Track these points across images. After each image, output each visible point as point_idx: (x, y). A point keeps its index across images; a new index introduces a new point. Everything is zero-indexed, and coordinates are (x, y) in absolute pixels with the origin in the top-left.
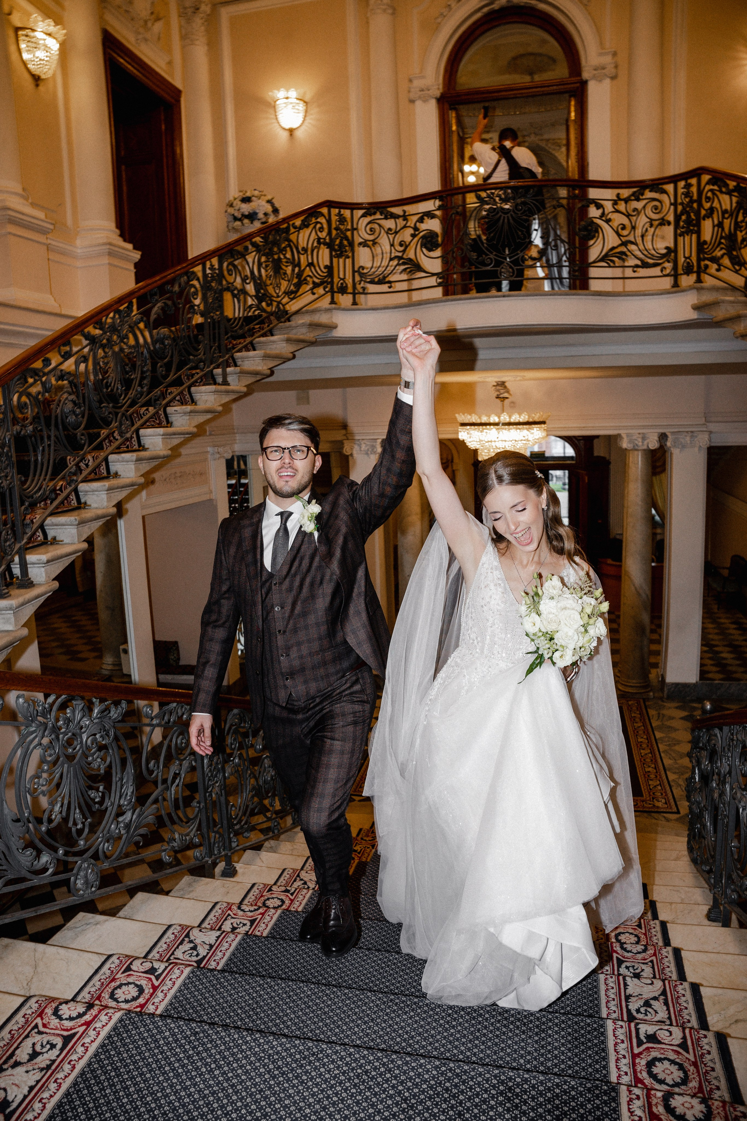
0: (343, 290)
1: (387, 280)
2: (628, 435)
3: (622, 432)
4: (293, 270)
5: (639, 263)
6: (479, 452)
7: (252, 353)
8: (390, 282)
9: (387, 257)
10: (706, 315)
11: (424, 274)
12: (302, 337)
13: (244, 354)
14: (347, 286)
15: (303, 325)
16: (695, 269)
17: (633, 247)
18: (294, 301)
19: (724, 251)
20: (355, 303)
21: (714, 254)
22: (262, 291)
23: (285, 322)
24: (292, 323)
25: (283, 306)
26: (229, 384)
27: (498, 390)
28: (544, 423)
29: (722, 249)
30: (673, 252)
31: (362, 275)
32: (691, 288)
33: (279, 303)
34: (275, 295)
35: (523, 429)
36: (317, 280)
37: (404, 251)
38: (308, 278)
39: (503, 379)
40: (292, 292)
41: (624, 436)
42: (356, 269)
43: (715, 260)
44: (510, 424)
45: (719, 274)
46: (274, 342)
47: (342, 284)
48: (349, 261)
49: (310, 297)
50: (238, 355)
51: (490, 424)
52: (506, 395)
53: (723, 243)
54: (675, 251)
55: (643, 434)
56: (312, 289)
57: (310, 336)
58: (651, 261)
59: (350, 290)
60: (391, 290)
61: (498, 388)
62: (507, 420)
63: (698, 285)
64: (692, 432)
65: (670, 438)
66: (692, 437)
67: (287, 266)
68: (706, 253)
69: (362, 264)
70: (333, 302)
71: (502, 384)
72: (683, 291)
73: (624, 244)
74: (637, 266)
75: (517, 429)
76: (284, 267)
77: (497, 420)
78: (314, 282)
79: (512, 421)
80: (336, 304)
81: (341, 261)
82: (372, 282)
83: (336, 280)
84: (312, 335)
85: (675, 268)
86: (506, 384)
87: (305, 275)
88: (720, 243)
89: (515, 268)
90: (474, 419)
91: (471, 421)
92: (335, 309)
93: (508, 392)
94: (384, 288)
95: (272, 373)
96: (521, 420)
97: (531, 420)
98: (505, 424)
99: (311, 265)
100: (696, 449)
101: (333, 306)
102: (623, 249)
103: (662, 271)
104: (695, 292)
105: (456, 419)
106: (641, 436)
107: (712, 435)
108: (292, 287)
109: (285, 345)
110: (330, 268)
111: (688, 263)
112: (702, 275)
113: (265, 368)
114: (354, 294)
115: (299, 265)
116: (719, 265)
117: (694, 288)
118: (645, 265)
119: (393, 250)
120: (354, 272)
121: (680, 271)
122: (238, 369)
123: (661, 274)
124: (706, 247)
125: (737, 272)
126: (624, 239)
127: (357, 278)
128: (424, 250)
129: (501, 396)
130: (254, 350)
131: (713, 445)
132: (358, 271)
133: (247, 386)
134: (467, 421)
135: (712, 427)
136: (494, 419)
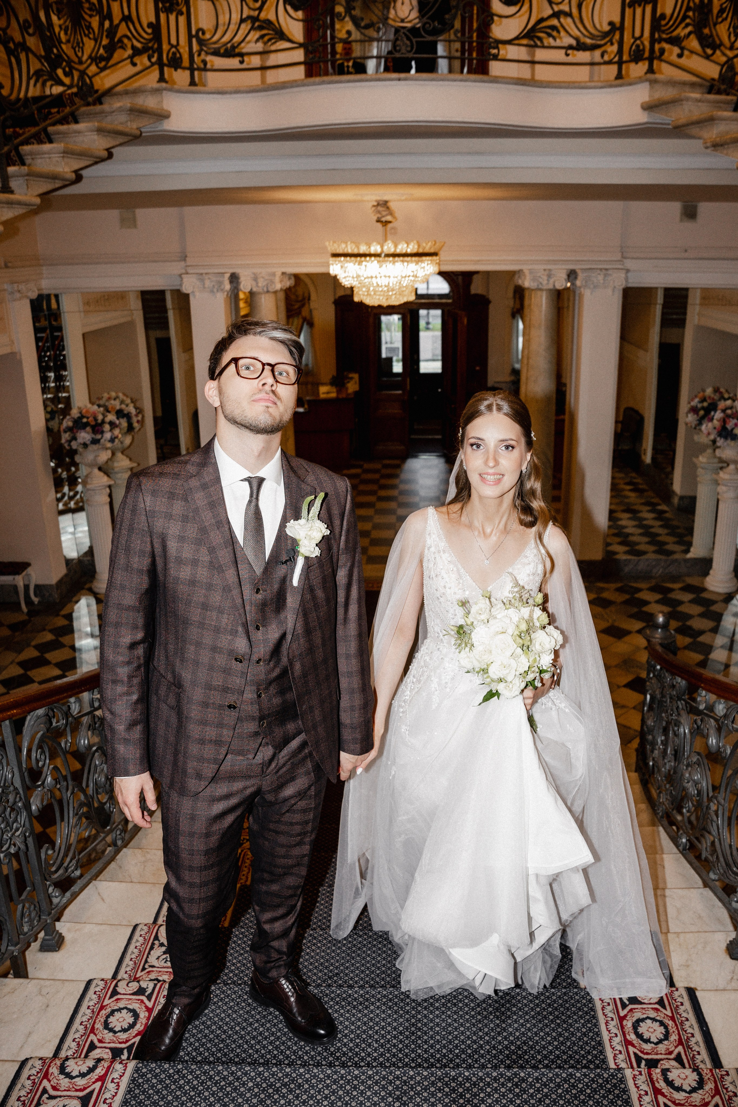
0: (176, 63)
1: (237, 51)
2: (531, 271)
3: (525, 268)
4: (101, 24)
5: (574, 42)
6: (356, 290)
7: (47, 147)
8: (241, 55)
9: (236, 17)
10: (660, 118)
11: (288, 45)
12: (120, 128)
13: (35, 147)
14: (181, 58)
15: (120, 110)
16: (647, 54)
17: (567, 22)
18: (107, 72)
19: (690, 29)
20: (193, 83)
21: (675, 33)
22: (55, 51)
23: (94, 104)
24: (106, 107)
25: (90, 78)
26: (12, 192)
27: (379, 212)
28: (435, 254)
29: (687, 25)
30: (618, 29)
31: (201, 42)
32: (640, 80)
33: (83, 73)
34: (76, 60)
35: (412, 262)
36: (139, 45)
37: (260, 9)
38: (126, 41)
39: (386, 198)
40: (102, 58)
41: (527, 272)
42: (194, 32)
43: (676, 41)
44: (394, 255)
45: (683, 61)
46: (79, 132)
47: (174, 54)
48: (182, 19)
49: (128, 70)
50: (26, 149)
51: (370, 255)
52: (389, 218)
53: (689, 17)
54: (621, 28)
55: (550, 270)
56: (131, 57)
57: (132, 126)
58: (588, 41)
59: (186, 63)
60: (244, 66)
61: (380, 208)
62: (392, 250)
63: (650, 76)
64: (606, 269)
65: (581, 276)
66: (605, 275)
67: (91, 16)
68: (663, 32)
69: (201, 26)
70: (162, 79)
71: (385, 204)
72: (630, 84)
73: (556, 15)
74: (570, 47)
75: (403, 261)
76: (87, 17)
77: (379, 250)
78: (133, 47)
79: (398, 251)
80: (166, 82)
81: (172, 18)
82: (216, 53)
83: (165, 47)
84: (135, 126)
85: (620, 52)
86: (391, 205)
87: (119, 35)
88: (685, 17)
89: (414, 40)
90: (350, 249)
91: (346, 251)
92: (165, 89)
93: (391, 214)
94: (234, 62)
95: (79, 178)
96: (409, 251)
97: (421, 251)
98: (388, 255)
99: (127, 19)
100: (609, 291)
101: (164, 85)
102: (555, 22)
103: (602, 56)
104: (647, 85)
105: (325, 248)
106: (546, 273)
107: (629, 274)
108: (101, 51)
109: (96, 137)
110: (156, 27)
111: (638, 46)
112: (655, 62)
113: (67, 169)
114: (192, 69)
115: (109, 16)
116: (682, 49)
117: (646, 80)
118: (581, 47)
119: (245, 7)
120: (190, 36)
121: (625, 57)
122: (25, 169)
123: (602, 61)
124: (663, 23)
125: (708, 57)
126: (556, 8)
127: (195, 47)
128: (289, 8)
129: (384, 219)
130: (51, 141)
131: (630, 285)
132: (197, 36)
133: (41, 195)
134: (340, 251)
135: (629, 264)
136: (375, 248)
